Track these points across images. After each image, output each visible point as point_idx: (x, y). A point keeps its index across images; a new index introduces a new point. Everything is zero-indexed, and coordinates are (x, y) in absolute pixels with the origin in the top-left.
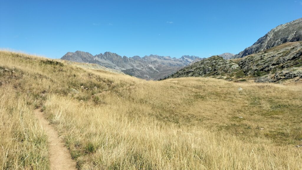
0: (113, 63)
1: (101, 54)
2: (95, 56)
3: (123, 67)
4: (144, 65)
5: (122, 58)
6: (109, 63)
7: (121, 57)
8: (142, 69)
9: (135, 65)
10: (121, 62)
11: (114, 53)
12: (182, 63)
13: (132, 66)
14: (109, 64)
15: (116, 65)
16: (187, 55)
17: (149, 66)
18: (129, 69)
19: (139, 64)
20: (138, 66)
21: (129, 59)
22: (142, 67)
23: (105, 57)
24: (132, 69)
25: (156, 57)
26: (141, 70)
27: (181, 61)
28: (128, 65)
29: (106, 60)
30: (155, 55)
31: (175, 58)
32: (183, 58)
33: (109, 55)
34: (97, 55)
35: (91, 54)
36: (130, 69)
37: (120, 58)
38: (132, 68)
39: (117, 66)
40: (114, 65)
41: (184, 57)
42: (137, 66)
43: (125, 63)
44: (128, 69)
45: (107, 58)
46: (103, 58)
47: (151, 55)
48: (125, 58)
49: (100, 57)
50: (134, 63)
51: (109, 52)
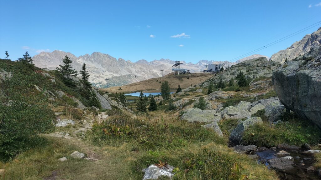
0: (103, 67)
1: (87, 55)
2: (79, 58)
3: (117, 72)
4: (146, 71)
5: (117, 60)
6: (97, 67)
7: (115, 59)
8: (143, 75)
9: (134, 70)
10: (113, 66)
11: (105, 54)
12: (198, 69)
13: (130, 71)
14: (95, 68)
15: (106, 69)
16: (206, 60)
17: (153, 71)
18: (124, 76)
19: (140, 68)
20: (138, 72)
21: (126, 63)
22: (143, 73)
23: (92, 59)
24: (129, 76)
25: (168, 61)
26: (141, 77)
27: (197, 67)
28: (125, 70)
29: (92, 62)
30: (167, 60)
31: (190, 63)
32: (200, 62)
33: (98, 57)
34: (81, 56)
35: (73, 55)
36: (126, 75)
37: (113, 60)
38: (128, 73)
39: (107, 71)
40: (103, 69)
41: (202, 63)
42: (136, 72)
43: (120, 68)
44: (123, 74)
45: (95, 60)
46: (90, 60)
47: (162, 59)
48: (121, 60)
49: (85, 58)
50: (133, 67)
51: (98, 53)
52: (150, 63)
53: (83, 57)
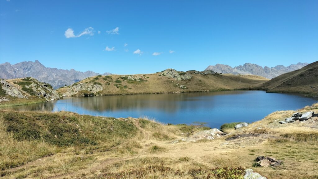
1: (241, 66)
2: (234, 68)
5: (263, 68)
7: (262, 67)
10: (261, 73)
11: (254, 64)
21: (271, 70)
23: (245, 69)
28: (270, 76)
29: (245, 71)
33: (249, 67)
35: (230, 66)
37: (261, 69)
43: (266, 74)
45: (247, 70)
46: (243, 70)
47: (299, 63)
48: (266, 68)
49: (239, 68)
50: (277, 73)
51: (248, 63)
52: (287, 68)
53: (237, 68)
